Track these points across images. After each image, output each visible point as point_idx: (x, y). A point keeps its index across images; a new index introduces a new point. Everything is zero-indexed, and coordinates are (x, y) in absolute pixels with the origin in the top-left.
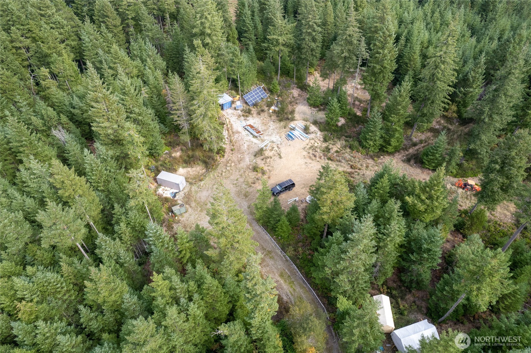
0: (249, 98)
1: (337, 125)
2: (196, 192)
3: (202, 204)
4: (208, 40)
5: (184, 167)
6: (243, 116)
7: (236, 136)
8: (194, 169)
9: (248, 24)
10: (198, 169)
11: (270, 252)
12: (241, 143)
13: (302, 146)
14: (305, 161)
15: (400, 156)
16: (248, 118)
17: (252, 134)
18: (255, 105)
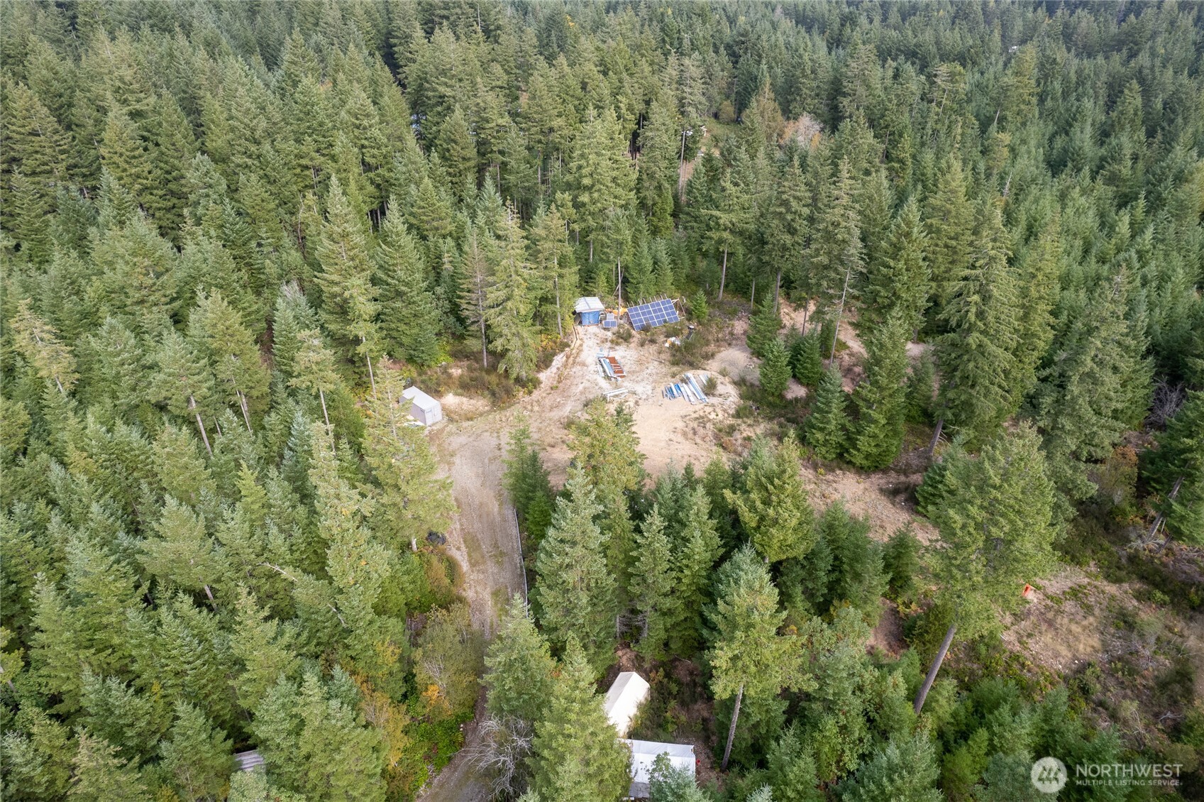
0: (638, 315)
1: (781, 397)
2: (450, 434)
3: (446, 453)
4: (585, 198)
5: (456, 394)
6: (612, 342)
7: (577, 369)
8: (472, 401)
9: (697, 189)
10: (479, 403)
11: (502, 554)
12: (578, 380)
13: (683, 413)
14: (672, 436)
15: (882, 481)
16: (617, 348)
17: (604, 371)
18: (645, 329)
